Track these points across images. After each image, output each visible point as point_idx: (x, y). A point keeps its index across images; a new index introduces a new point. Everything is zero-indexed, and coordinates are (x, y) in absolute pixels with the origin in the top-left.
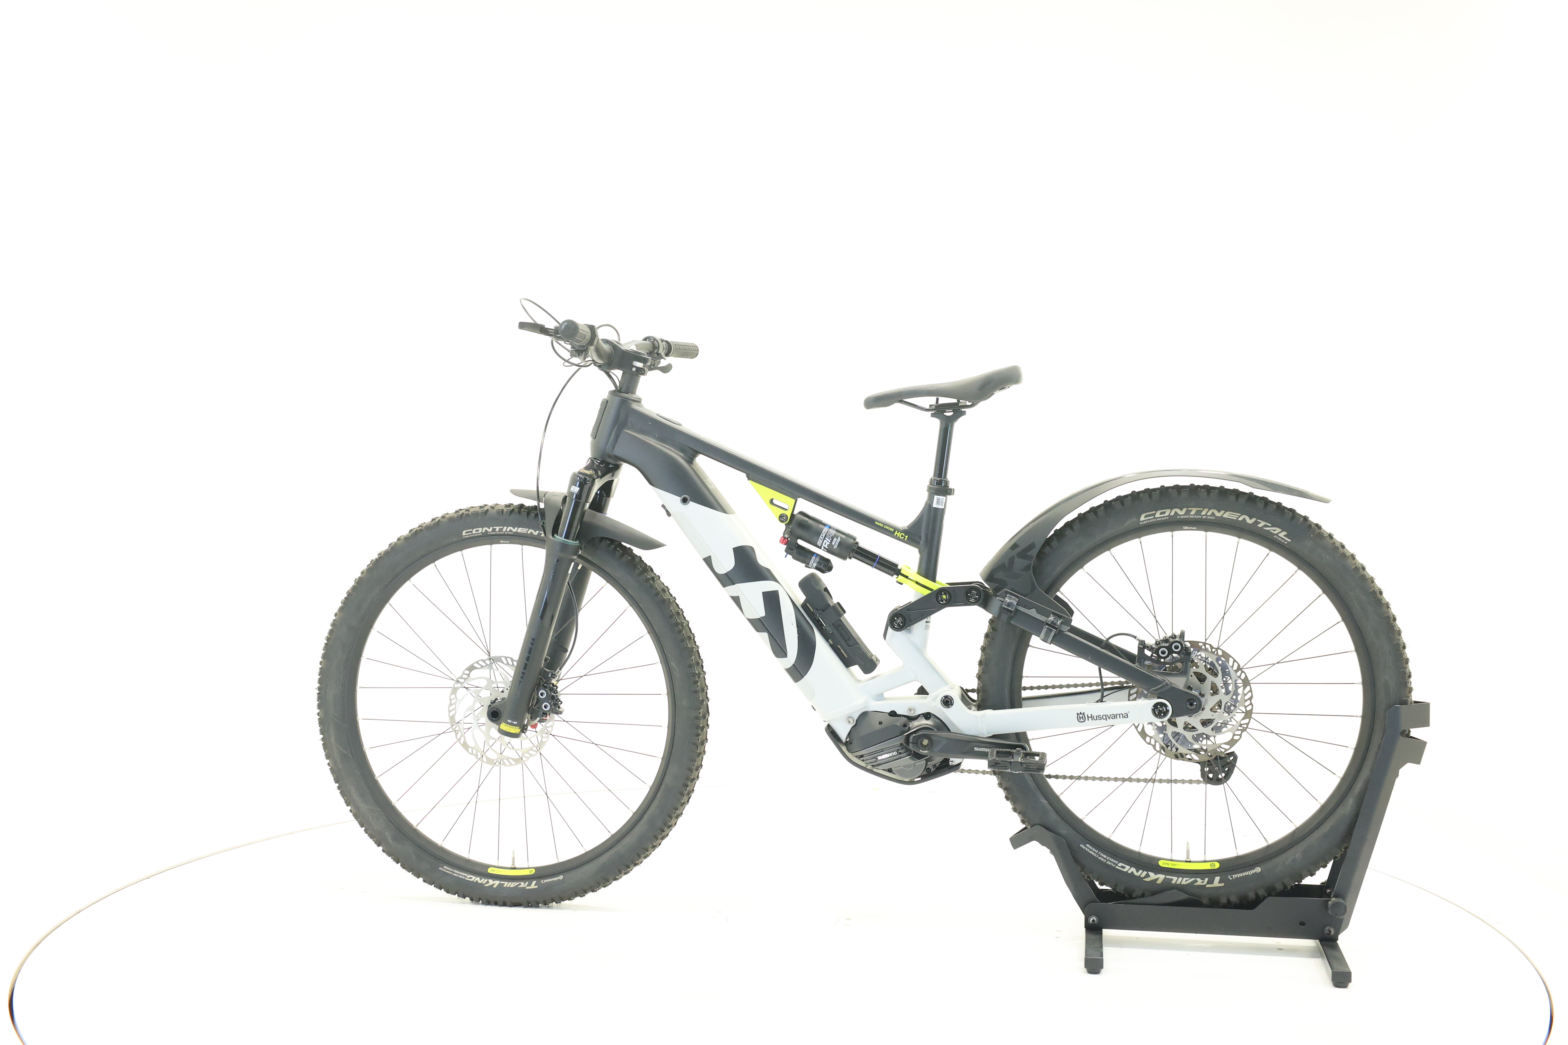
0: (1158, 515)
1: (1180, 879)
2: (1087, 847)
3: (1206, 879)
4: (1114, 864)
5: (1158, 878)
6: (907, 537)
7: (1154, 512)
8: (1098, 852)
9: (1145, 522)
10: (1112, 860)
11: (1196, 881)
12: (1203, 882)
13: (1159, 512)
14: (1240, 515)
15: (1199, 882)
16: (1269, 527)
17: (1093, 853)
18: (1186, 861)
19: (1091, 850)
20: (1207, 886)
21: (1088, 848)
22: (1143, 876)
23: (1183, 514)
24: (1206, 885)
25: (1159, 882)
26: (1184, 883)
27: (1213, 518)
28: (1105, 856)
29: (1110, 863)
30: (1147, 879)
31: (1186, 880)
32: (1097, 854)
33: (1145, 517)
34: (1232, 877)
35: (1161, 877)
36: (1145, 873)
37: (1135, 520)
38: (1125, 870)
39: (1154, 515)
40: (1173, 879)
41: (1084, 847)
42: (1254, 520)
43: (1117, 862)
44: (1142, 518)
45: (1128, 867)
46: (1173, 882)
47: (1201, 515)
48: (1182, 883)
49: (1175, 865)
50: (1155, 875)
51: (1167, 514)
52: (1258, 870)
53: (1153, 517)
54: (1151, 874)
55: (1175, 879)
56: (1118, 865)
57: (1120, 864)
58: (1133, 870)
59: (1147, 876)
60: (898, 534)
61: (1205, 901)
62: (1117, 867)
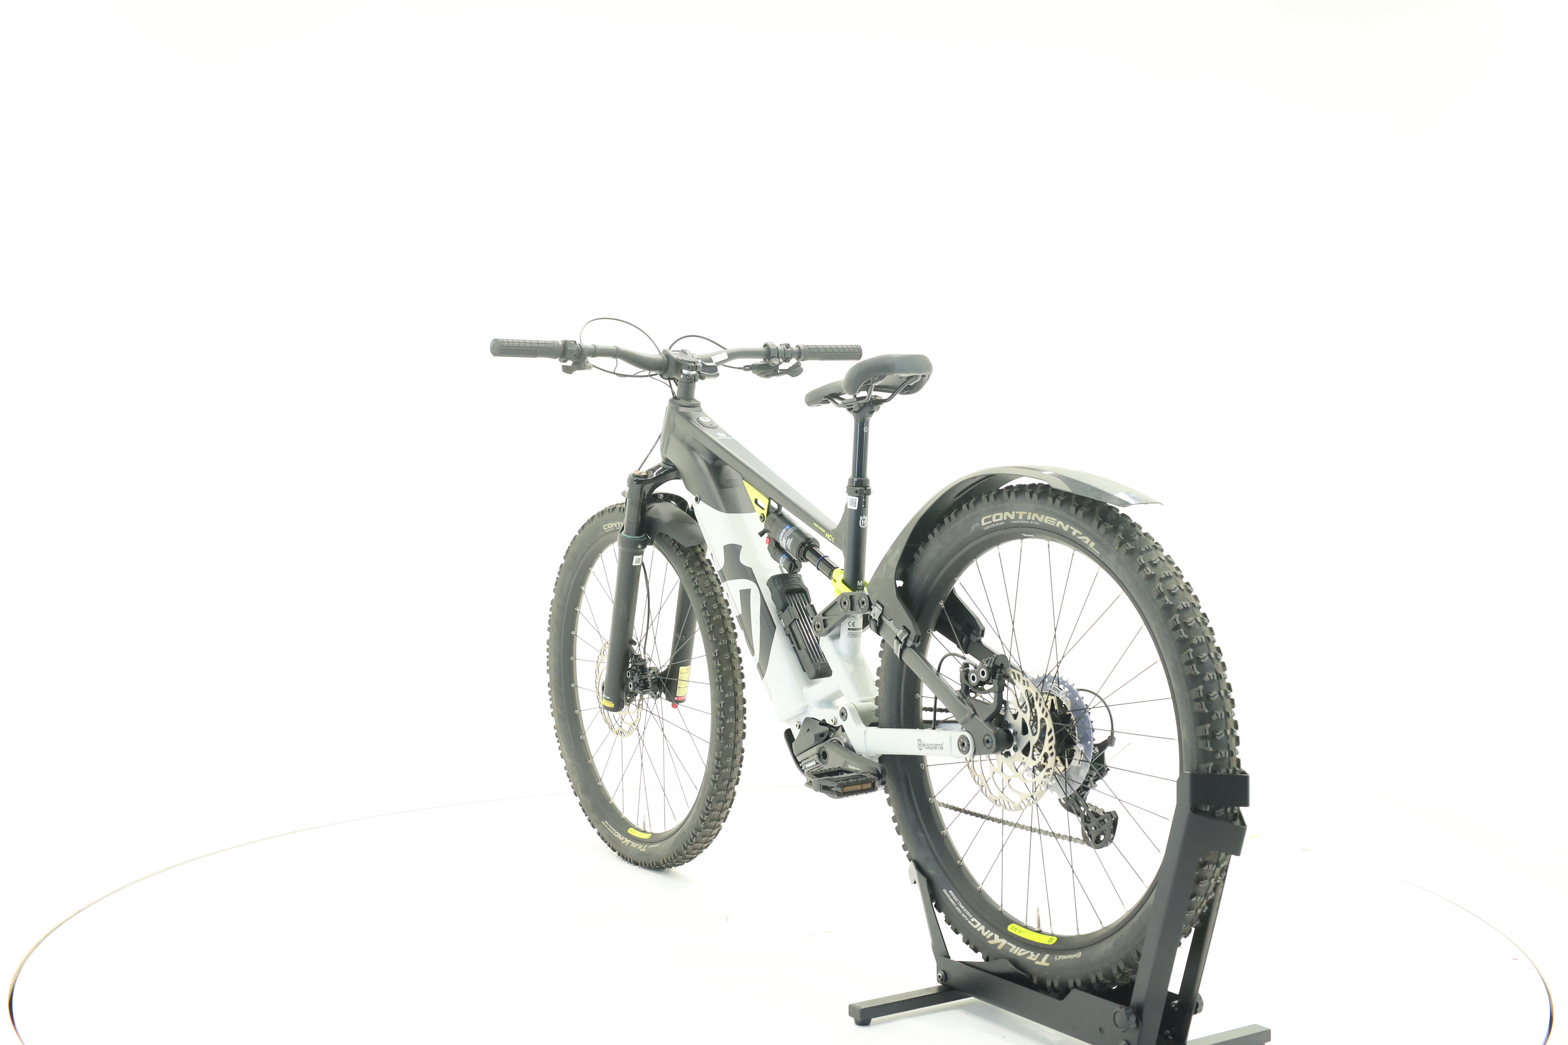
0: (994, 520)
1: (1019, 948)
2: (949, 893)
3: (1038, 954)
4: (968, 917)
5: (1000, 943)
6: (833, 538)
7: (990, 516)
8: (958, 902)
9: (987, 528)
10: (968, 913)
11: (1029, 954)
12: (1034, 957)
13: (994, 516)
14: (1056, 520)
15: (1033, 957)
16: (1080, 535)
17: (952, 901)
18: (1036, 932)
19: (952, 897)
20: (1037, 963)
21: (950, 895)
22: (988, 937)
23: (1013, 518)
24: (1035, 961)
25: (1000, 947)
26: (1019, 954)
27: (1038, 524)
28: (963, 907)
29: (964, 916)
30: (991, 942)
31: (1022, 952)
32: (956, 903)
33: (986, 521)
34: (1058, 957)
35: (1004, 942)
36: (992, 934)
37: (977, 524)
38: (975, 927)
39: (991, 519)
40: (1012, 947)
41: (946, 893)
42: (1068, 526)
43: (971, 916)
44: (983, 524)
45: (979, 924)
46: (1011, 951)
47: (1028, 520)
48: (1017, 954)
49: (1020, 931)
50: (1000, 938)
51: (1001, 519)
52: (1079, 955)
53: (990, 522)
54: (996, 936)
55: (1014, 947)
56: (972, 920)
57: (974, 919)
58: (983, 928)
59: (992, 938)
60: (828, 536)
61: (1035, 981)
62: (969, 922)
